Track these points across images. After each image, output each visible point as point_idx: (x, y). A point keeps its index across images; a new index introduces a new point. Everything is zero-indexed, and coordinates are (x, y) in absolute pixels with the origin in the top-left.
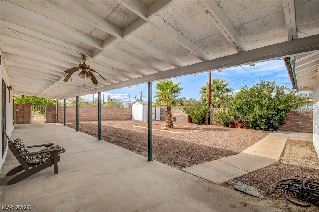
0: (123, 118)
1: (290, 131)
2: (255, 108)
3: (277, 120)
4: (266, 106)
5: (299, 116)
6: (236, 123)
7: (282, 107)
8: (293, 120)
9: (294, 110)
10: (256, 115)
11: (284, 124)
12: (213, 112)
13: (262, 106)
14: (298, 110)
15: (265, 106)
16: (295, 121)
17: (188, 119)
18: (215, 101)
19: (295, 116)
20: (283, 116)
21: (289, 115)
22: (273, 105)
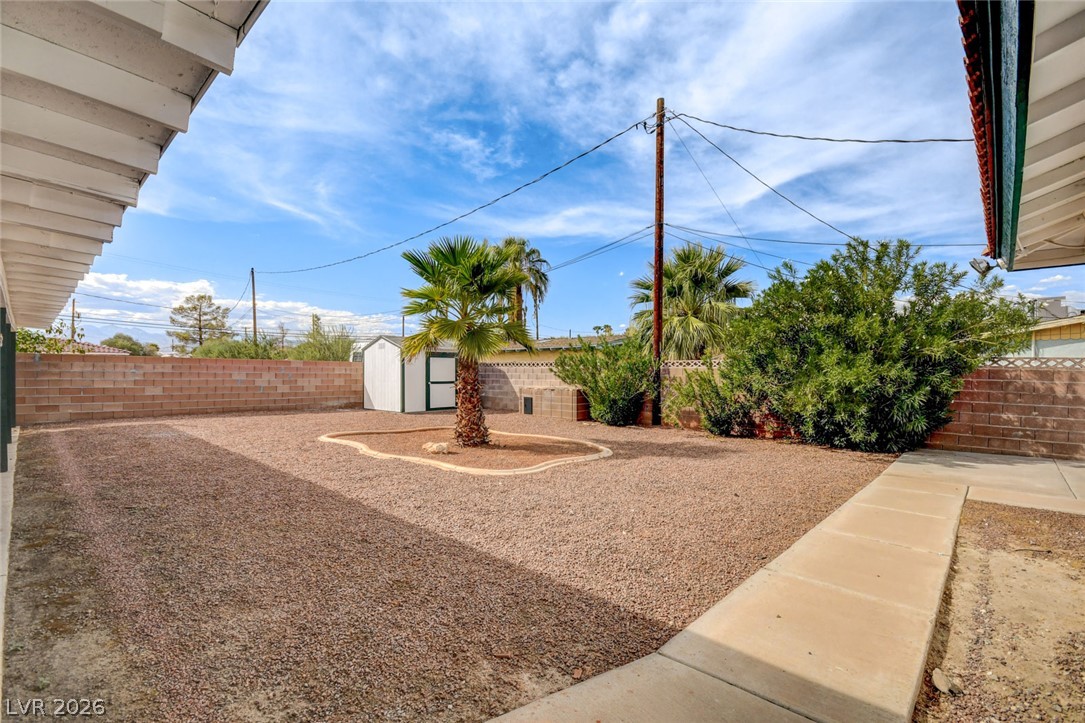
0: (330, 403)
1: (972, 451)
2: (823, 356)
3: (916, 405)
4: (871, 349)
5: (1011, 388)
6: (757, 421)
7: (938, 349)
8: (986, 406)
9: (988, 363)
10: (827, 387)
11: (947, 421)
12: (672, 376)
13: (854, 346)
14: (1003, 363)
15: (869, 346)
16: (993, 411)
17: (575, 405)
18: (686, 331)
19: (992, 389)
20: (944, 388)
21: (967, 382)
22: (901, 341)
